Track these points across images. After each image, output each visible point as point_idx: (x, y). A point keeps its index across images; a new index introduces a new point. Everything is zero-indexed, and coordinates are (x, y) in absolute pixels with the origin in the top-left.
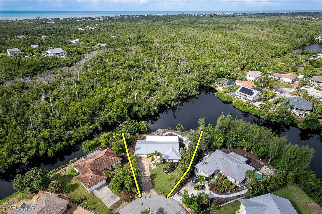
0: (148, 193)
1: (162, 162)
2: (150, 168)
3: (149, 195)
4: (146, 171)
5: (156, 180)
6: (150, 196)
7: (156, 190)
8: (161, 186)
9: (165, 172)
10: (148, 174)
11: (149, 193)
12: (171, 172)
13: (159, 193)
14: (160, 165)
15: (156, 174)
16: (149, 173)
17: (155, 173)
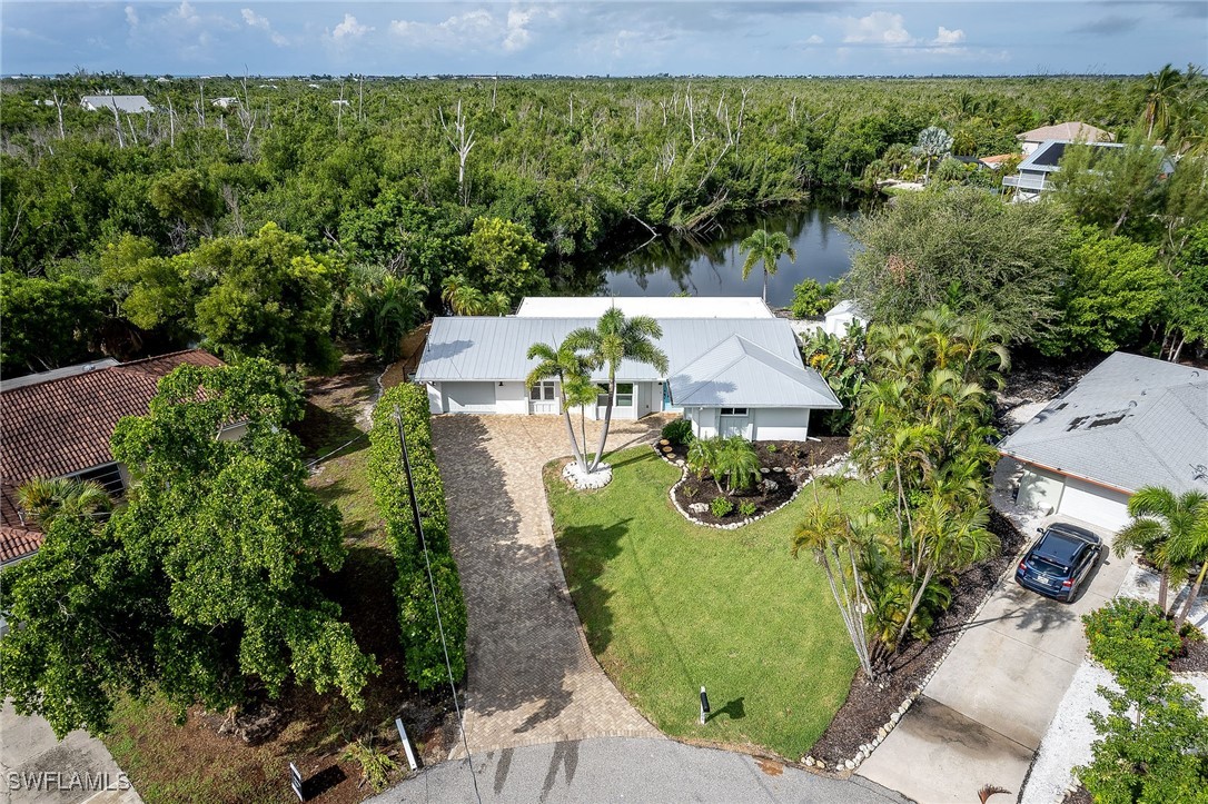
0: (533, 721)
1: (660, 446)
2: (555, 487)
3: (544, 737)
4: (515, 507)
5: (616, 576)
6: (567, 753)
7: (636, 683)
8: (682, 633)
9: (699, 507)
10: (536, 529)
11: (551, 712)
12: (759, 512)
13: (671, 719)
14: (644, 462)
15: (620, 530)
16: (548, 523)
17: (606, 521)
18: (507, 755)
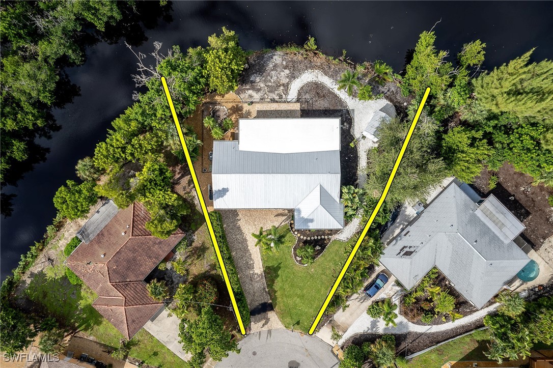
4: (252, 257)
6: (269, 332)
8: (291, 303)
10: (258, 267)
13: (287, 325)
16: (261, 264)
17: (275, 264)
18: (260, 332)
